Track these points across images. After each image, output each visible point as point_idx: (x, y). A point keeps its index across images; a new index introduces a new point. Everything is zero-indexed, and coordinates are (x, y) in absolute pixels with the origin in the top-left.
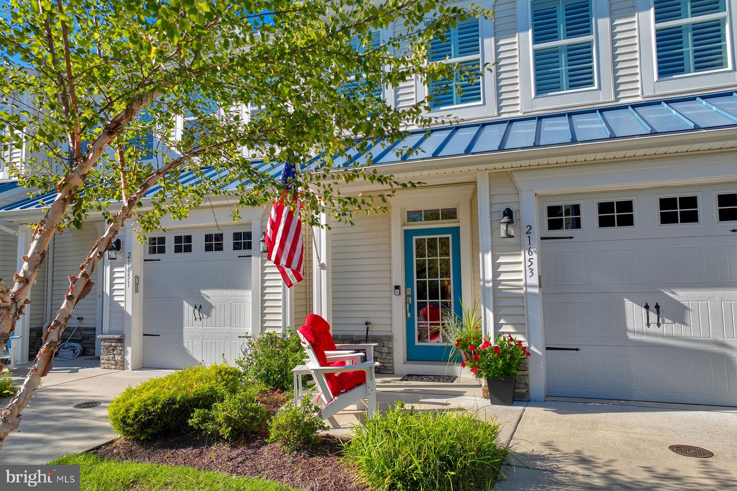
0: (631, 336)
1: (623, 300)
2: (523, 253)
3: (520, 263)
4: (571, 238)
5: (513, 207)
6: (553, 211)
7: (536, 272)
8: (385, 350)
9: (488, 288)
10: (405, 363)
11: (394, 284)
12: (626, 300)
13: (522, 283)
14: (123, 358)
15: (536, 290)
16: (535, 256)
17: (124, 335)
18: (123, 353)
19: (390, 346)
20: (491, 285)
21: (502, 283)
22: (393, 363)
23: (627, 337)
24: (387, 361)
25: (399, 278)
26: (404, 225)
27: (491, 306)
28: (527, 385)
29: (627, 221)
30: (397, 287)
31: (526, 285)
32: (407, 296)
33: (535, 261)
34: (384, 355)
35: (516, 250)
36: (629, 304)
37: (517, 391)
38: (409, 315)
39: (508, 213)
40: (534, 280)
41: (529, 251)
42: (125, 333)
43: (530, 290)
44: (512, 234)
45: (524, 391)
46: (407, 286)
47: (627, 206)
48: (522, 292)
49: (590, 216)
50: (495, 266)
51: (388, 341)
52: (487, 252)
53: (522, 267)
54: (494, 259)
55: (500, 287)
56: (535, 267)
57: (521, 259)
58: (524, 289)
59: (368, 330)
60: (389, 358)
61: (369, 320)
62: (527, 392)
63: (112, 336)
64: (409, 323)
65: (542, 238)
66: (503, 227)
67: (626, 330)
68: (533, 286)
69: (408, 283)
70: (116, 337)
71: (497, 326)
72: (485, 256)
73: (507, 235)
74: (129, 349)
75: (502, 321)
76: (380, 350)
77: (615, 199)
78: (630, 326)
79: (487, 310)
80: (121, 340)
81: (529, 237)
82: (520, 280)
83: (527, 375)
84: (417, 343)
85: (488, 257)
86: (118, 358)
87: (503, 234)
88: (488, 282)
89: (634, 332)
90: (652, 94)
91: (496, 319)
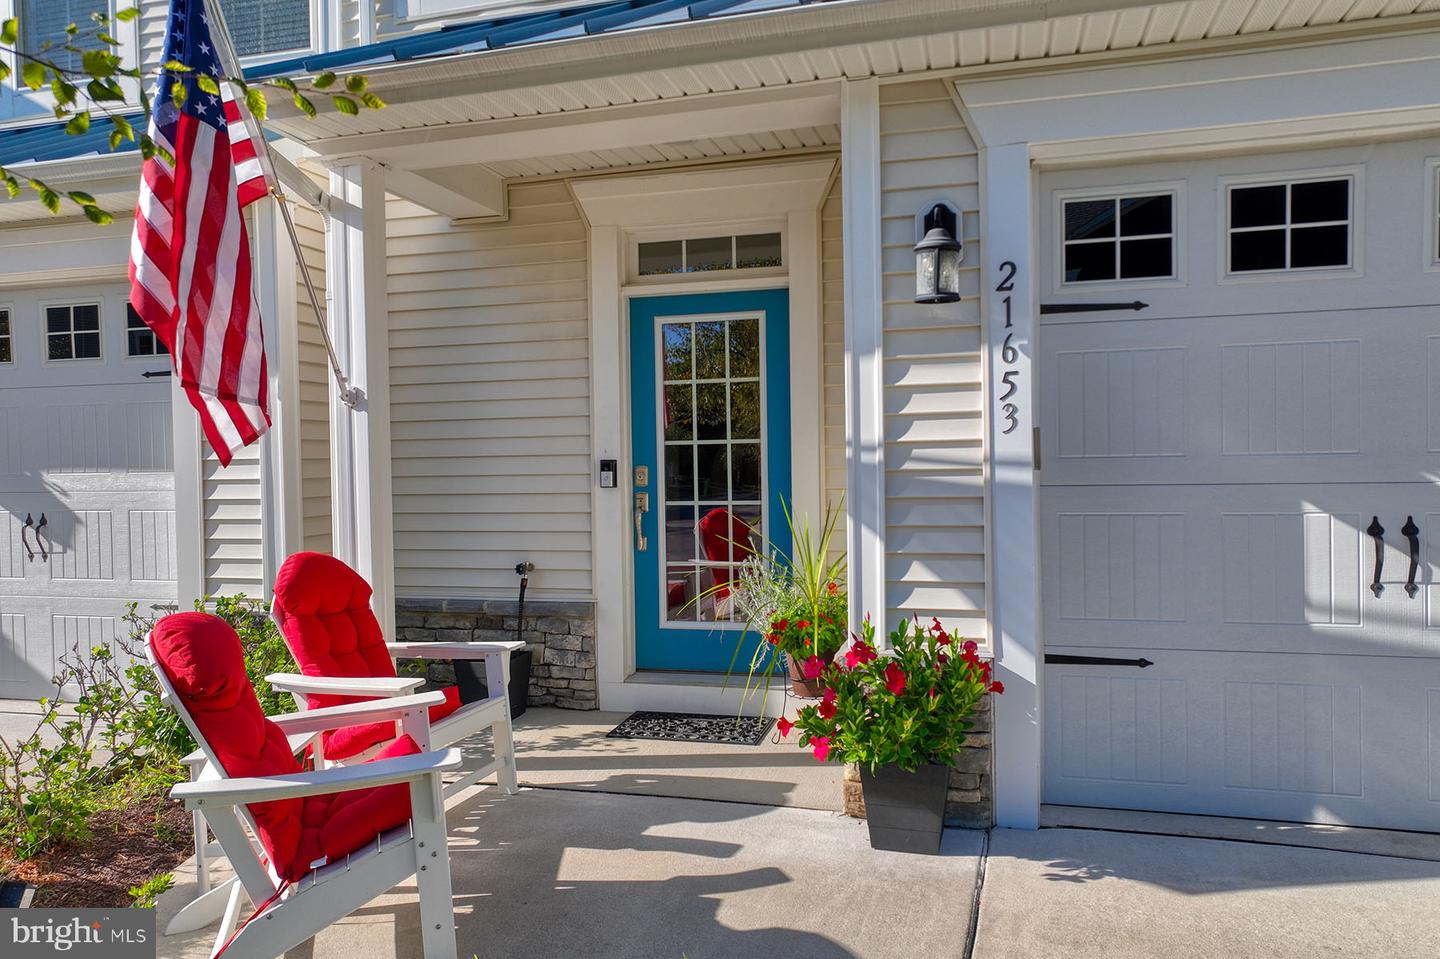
0: (1318, 622)
1: (1299, 507)
2: (984, 353)
3: (974, 387)
4: (1138, 306)
5: (958, 203)
6: (1084, 218)
7: (1026, 417)
8: (574, 642)
9: (871, 467)
10: (628, 679)
11: (599, 455)
12: (1308, 507)
13: (979, 454)
15: (1026, 476)
16: (1024, 364)
19: (587, 633)
20: (878, 456)
21: (916, 452)
22: (594, 680)
23: (1306, 624)
24: (578, 675)
25: (614, 438)
26: (629, 283)
27: (879, 521)
28: (985, 778)
29: (1327, 249)
30: (608, 465)
31: (992, 460)
32: (637, 489)
33: (1024, 381)
34: (571, 657)
36: (1316, 520)
37: (955, 796)
38: (643, 543)
39: (942, 218)
40: (1020, 444)
41: (1006, 348)
43: (1003, 475)
44: (955, 287)
45: (977, 796)
46: (637, 461)
47: (1328, 198)
48: (979, 480)
49: (1202, 232)
50: (895, 398)
51: (581, 618)
52: (870, 352)
53: (980, 402)
54: (891, 373)
55: (909, 466)
56: (1024, 400)
57: (980, 374)
58: (986, 470)
59: (523, 587)
60: (585, 665)
61: (532, 559)
62: (987, 799)
64: (644, 565)
65: (1046, 309)
66: (925, 264)
67: (1306, 602)
68: (1015, 463)
69: (642, 451)
71: (896, 590)
72: (863, 365)
73: (938, 290)
75: (917, 572)
76: (558, 644)
77: (1288, 176)
78: (1317, 588)
79: (865, 531)
81: (1007, 300)
82: (976, 443)
83: (986, 748)
84: (664, 623)
85: (873, 368)
87: (924, 289)
88: (871, 449)
89: (1327, 609)
91: (894, 566)
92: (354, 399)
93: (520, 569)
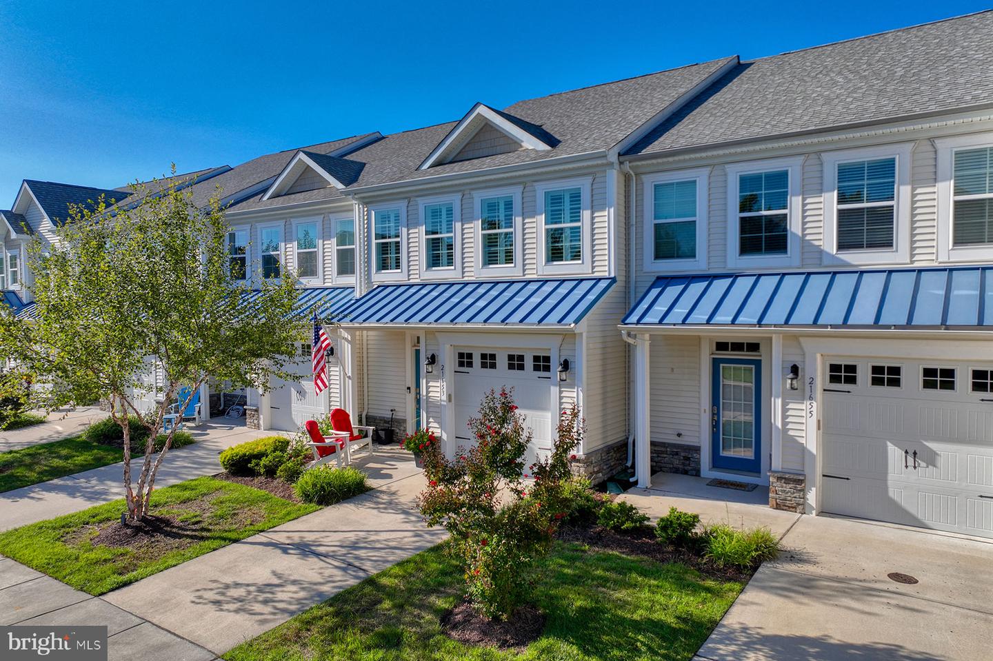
2: (440, 381)
3: (438, 387)
4: (468, 373)
5: (436, 353)
6: (461, 355)
7: (445, 393)
8: (402, 428)
11: (407, 386)
13: (439, 399)
14: (258, 421)
16: (445, 383)
17: (258, 408)
18: (258, 419)
19: (404, 426)
20: (425, 398)
21: (431, 398)
24: (403, 435)
29: (493, 366)
30: (409, 388)
31: (441, 400)
33: (445, 387)
34: (402, 431)
35: (436, 378)
40: (444, 398)
41: (443, 380)
42: (259, 406)
43: (443, 403)
46: (417, 387)
47: (493, 357)
48: (439, 404)
49: (477, 360)
50: (428, 387)
51: (404, 423)
53: (438, 389)
54: (427, 383)
56: (445, 390)
57: (439, 385)
58: (440, 402)
59: (392, 414)
61: (394, 408)
63: (252, 408)
65: (455, 372)
68: (444, 401)
70: (254, 408)
71: (428, 423)
74: (261, 416)
75: (431, 420)
76: (398, 428)
77: (488, 352)
80: (256, 411)
81: (443, 372)
82: (439, 397)
85: (425, 381)
86: (256, 422)
90: (542, 274)
91: (428, 418)
92: (349, 377)
93: (392, 411)
